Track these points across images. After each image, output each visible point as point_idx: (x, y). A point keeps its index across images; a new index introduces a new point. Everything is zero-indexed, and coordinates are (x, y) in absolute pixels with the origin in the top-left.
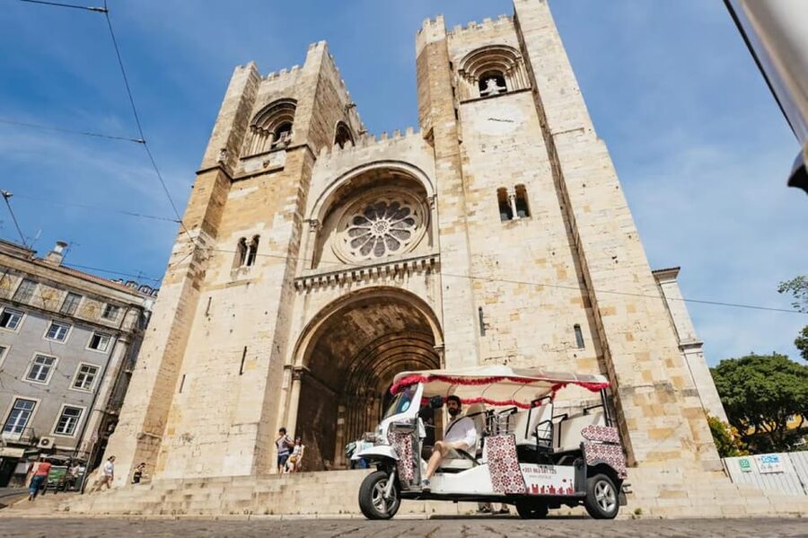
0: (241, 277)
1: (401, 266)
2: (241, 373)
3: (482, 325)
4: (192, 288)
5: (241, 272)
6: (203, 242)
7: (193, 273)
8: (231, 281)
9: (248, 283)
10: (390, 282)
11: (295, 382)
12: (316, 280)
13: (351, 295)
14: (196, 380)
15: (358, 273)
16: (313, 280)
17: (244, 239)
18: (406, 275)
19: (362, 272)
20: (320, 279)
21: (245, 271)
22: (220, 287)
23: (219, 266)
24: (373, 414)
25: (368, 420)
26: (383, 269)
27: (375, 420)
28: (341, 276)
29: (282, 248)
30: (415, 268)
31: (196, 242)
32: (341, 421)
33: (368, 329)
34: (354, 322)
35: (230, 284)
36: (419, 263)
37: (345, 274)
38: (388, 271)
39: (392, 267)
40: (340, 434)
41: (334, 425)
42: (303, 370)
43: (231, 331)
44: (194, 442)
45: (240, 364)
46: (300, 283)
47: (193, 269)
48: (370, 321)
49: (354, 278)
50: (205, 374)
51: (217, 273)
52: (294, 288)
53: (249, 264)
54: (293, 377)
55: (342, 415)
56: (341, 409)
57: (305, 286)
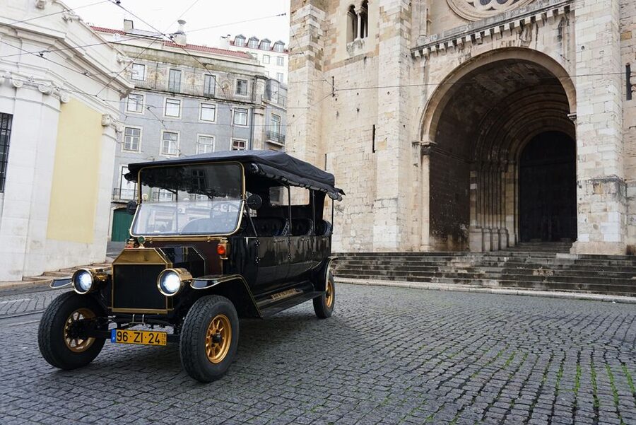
0: (357, 52)
1: (528, 20)
2: (374, 152)
3: (629, 86)
4: (315, 70)
5: (356, 46)
6: (315, 19)
7: (313, 55)
8: (349, 57)
9: (365, 58)
10: (515, 40)
11: (425, 156)
12: (433, 48)
13: (472, 61)
14: (336, 158)
15: (478, 35)
16: (430, 49)
17: (352, 7)
18: (534, 31)
19: (482, 34)
20: (438, 46)
21: (361, 45)
22: (340, 64)
23: (334, 41)
24: (508, 177)
25: (503, 183)
26: (507, 26)
27: (510, 183)
28: (459, 41)
29: (393, 17)
30: (545, 19)
31: (309, 21)
32: (473, 186)
33: (495, 89)
34: (479, 85)
35: (349, 61)
36: (550, 14)
37: (464, 38)
38: (512, 28)
39: (517, 23)
40: (473, 199)
41: (466, 191)
42: (431, 144)
43: (358, 110)
44: (345, 212)
45: (371, 141)
46: (417, 54)
47: (312, 50)
48: (497, 81)
49: (474, 40)
50: (343, 153)
51: (334, 50)
52: (411, 60)
53: (362, 37)
54: (423, 153)
55: (475, 180)
56: (473, 175)
57: (422, 55)
